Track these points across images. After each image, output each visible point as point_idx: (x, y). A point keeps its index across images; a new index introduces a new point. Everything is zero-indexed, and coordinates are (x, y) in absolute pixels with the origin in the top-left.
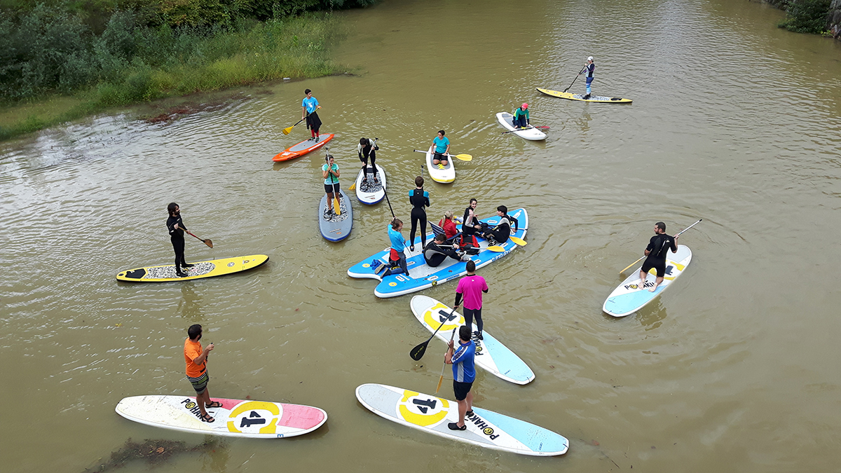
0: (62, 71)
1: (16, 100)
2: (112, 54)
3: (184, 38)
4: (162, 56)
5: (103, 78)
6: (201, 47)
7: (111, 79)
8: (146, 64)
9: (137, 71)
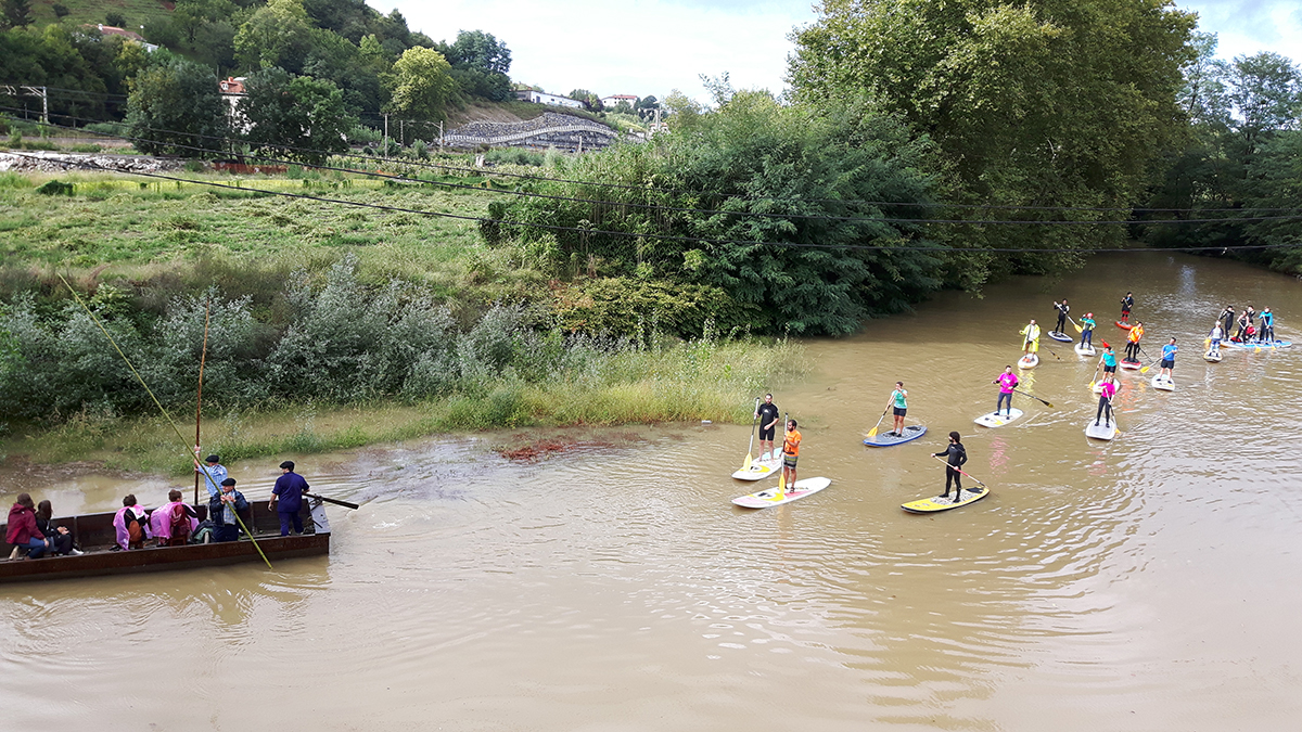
0: (409, 373)
1: (341, 402)
2: (479, 358)
3: (578, 350)
4: (543, 370)
5: (460, 389)
6: (598, 364)
7: (469, 392)
8: (521, 378)
9: (507, 386)
